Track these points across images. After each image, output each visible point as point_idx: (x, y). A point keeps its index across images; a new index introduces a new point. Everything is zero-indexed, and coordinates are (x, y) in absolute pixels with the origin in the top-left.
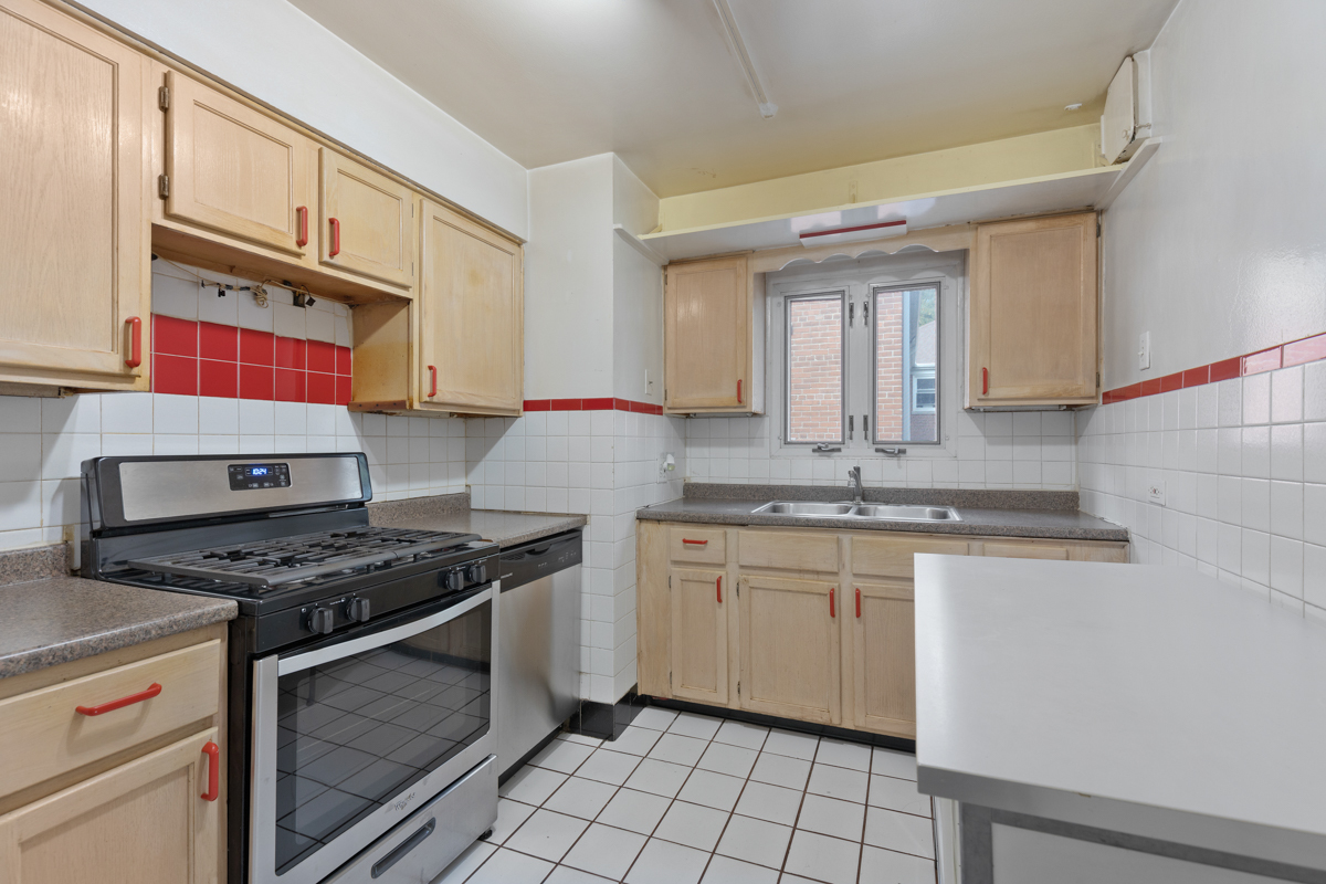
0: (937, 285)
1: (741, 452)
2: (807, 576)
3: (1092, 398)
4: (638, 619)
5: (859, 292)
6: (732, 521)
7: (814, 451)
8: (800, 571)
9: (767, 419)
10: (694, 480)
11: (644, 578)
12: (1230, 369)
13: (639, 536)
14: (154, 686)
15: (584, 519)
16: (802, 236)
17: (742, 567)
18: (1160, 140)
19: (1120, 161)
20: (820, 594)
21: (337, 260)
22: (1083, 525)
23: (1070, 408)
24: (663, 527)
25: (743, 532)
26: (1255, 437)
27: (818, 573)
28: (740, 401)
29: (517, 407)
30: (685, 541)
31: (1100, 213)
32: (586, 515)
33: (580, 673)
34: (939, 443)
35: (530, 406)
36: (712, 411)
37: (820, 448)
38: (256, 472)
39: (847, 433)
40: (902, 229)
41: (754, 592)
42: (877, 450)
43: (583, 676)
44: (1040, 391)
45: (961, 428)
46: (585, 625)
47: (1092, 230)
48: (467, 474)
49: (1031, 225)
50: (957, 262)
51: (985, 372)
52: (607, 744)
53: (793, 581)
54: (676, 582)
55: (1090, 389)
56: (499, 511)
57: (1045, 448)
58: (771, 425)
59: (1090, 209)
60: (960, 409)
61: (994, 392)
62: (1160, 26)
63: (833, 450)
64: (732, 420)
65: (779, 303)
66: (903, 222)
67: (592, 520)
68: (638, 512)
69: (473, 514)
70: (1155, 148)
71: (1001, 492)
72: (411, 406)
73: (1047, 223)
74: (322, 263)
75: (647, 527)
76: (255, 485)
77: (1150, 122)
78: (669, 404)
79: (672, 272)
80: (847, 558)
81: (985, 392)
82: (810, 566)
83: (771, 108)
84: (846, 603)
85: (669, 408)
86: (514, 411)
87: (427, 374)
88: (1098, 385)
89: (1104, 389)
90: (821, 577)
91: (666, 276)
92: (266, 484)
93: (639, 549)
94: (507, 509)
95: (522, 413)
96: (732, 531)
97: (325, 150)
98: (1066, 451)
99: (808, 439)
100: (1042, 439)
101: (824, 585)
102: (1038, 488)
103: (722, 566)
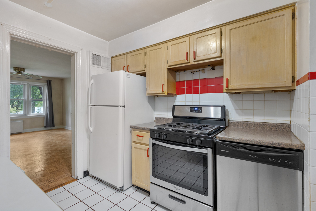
38: (195, 109)
48: (290, 116)
74: (194, 62)
76: (195, 112)
87: (226, 81)
92: (197, 112)
95: (295, 88)
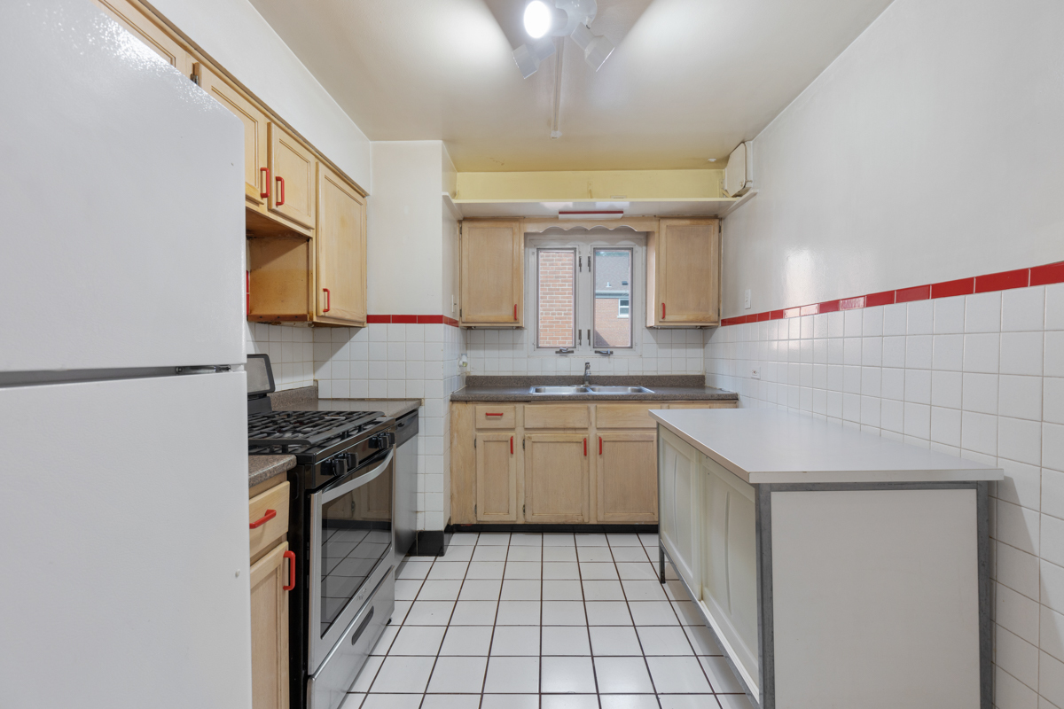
0: (632, 249)
1: (508, 353)
2: (568, 432)
3: (716, 322)
4: (451, 471)
5: (585, 250)
6: (521, 399)
7: (557, 352)
8: (564, 429)
9: (525, 331)
10: (473, 374)
11: (455, 443)
12: (778, 314)
13: (451, 412)
14: (268, 512)
15: (419, 402)
16: (561, 213)
17: (526, 429)
18: (758, 191)
19: (735, 196)
20: (577, 442)
21: (280, 209)
22: (708, 392)
23: (701, 327)
24: (470, 407)
25: (527, 406)
26: (783, 345)
27: (575, 429)
28: (516, 319)
29: (361, 320)
30: (487, 414)
31: (721, 219)
32: (420, 400)
33: (417, 512)
34: (631, 347)
35: (372, 319)
36: (495, 325)
37: (561, 350)
39: (578, 341)
40: (621, 215)
41: (535, 445)
42: (596, 352)
43: (419, 515)
44: (691, 318)
45: (645, 338)
46: (421, 478)
47: (717, 229)
48: (314, 372)
49: (687, 222)
50: (642, 237)
51: (664, 305)
52: (439, 558)
53: (561, 436)
54: (480, 443)
55: (715, 317)
56: (345, 399)
57: (688, 350)
58: (528, 335)
59: (716, 217)
60: (644, 327)
61: (668, 318)
62: (759, 132)
63: (569, 352)
64: (501, 331)
65: (533, 253)
66: (622, 212)
67: (426, 403)
68: (452, 396)
69: (320, 402)
70: (755, 194)
71: (666, 376)
72: (311, 318)
73: (695, 222)
74: (270, 210)
75: (458, 406)
77: (752, 179)
78: (464, 319)
79: (466, 226)
80: (593, 419)
81: (664, 317)
82: (571, 425)
83: (558, 134)
84: (593, 446)
85: (463, 323)
86: (360, 322)
87: (322, 295)
88: (719, 315)
89: (722, 318)
90: (577, 432)
91: (461, 228)
93: (451, 422)
94: (352, 397)
95: (366, 324)
96: (519, 406)
97: (273, 125)
98: (699, 352)
99: (552, 345)
100: (687, 345)
101: (580, 436)
102: (684, 373)
103: (512, 429)
